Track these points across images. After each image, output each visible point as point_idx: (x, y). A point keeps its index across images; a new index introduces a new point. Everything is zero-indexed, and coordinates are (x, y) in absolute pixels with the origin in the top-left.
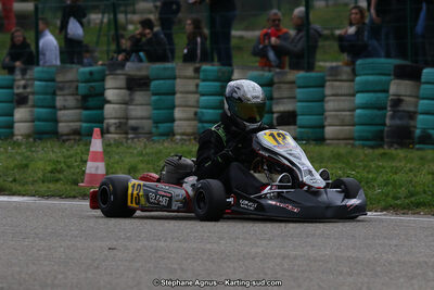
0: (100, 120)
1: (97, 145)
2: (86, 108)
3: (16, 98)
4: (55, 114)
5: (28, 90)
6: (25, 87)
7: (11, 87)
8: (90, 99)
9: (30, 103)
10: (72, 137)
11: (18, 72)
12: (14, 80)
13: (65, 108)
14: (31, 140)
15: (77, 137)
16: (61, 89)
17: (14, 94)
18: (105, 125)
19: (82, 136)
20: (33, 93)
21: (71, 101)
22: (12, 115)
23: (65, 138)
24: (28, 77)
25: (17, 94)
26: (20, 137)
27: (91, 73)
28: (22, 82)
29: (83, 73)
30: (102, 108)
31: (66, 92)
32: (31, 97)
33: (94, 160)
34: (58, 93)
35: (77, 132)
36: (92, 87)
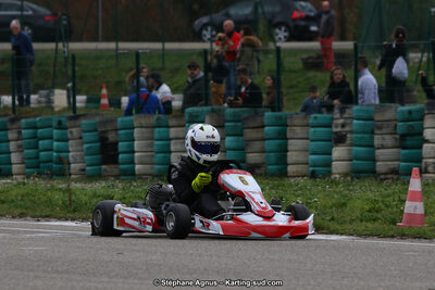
0: (418, 160)
1: (415, 184)
2: (404, 148)
3: (333, 136)
4: (374, 153)
5: (347, 129)
6: (343, 126)
7: (329, 126)
8: (408, 138)
9: (348, 142)
10: (390, 176)
11: (336, 111)
12: (333, 119)
13: (383, 147)
14: (349, 178)
15: (395, 177)
16: (380, 128)
17: (332, 132)
18: (423, 165)
19: (400, 175)
20: (351, 132)
21: (389, 140)
22: (330, 154)
23: (382, 177)
24: (346, 116)
25: (336, 133)
26: (337, 176)
27: (410, 112)
28: (341, 121)
29: (402, 112)
30: (421, 147)
31: (384, 131)
32: (348, 136)
33: (412, 200)
34: (376, 132)
35: (395, 171)
36: (410, 126)
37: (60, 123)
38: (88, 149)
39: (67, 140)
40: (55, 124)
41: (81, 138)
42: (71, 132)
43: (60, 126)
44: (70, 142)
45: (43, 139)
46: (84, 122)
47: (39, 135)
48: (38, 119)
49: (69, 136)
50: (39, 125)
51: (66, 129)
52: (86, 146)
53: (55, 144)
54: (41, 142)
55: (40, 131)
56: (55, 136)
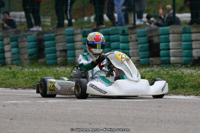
37: (124, 31)
38: (141, 47)
39: (128, 42)
40: (120, 32)
41: (137, 41)
42: (130, 37)
43: (124, 33)
44: (130, 43)
45: (114, 41)
46: (138, 30)
47: (111, 39)
48: (110, 29)
49: (129, 39)
50: (110, 33)
51: (128, 35)
52: (140, 46)
53: (121, 45)
54: (112, 44)
55: (111, 36)
56: (121, 40)
